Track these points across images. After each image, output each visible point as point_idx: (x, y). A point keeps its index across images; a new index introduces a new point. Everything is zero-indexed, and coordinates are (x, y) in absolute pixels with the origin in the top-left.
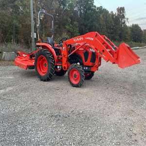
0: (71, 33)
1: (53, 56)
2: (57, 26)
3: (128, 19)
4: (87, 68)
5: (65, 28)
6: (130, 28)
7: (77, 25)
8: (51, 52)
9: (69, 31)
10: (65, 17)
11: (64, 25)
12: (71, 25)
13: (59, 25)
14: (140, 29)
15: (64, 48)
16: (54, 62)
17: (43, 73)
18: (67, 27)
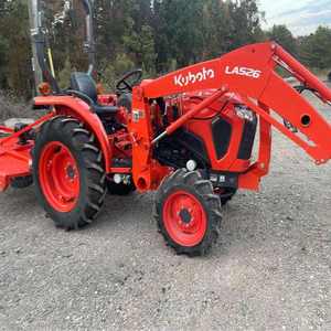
0: (137, 52)
1: (97, 143)
2: (100, 38)
3: (263, 14)
4: (222, 178)
5: (122, 42)
6: (269, 34)
7: (150, 34)
8: (87, 126)
9: (131, 49)
10: (119, 14)
11: (119, 33)
12: (135, 34)
13: (106, 36)
14: (291, 36)
15: (135, 112)
16: (102, 164)
17: (65, 201)
18: (126, 39)
